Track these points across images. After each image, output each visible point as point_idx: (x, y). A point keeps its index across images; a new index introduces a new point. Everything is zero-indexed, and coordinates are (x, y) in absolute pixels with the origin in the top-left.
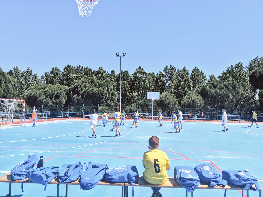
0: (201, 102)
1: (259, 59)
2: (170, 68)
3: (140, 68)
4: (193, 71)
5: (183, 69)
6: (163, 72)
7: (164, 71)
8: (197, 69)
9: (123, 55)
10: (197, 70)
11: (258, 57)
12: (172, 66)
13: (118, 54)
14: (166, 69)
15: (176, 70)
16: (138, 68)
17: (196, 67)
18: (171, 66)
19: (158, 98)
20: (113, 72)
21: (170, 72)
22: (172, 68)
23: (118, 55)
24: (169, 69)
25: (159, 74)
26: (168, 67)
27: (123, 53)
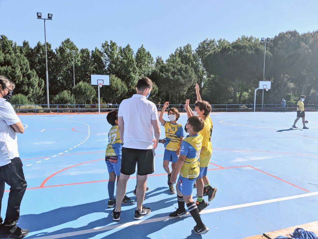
0: (154, 89)
1: (208, 42)
2: (110, 44)
3: (68, 41)
4: (139, 51)
5: (127, 47)
6: (100, 50)
7: (102, 48)
8: (144, 48)
9: (49, 17)
10: (144, 50)
11: (207, 39)
12: (113, 42)
13: (39, 15)
14: (105, 45)
15: (118, 48)
16: (65, 41)
17: (142, 45)
18: (111, 42)
19: (107, 83)
20: (25, 44)
21: (110, 50)
22: (113, 44)
23: (39, 17)
24: (108, 45)
25: (94, 51)
26: (107, 42)
27: (49, 14)
